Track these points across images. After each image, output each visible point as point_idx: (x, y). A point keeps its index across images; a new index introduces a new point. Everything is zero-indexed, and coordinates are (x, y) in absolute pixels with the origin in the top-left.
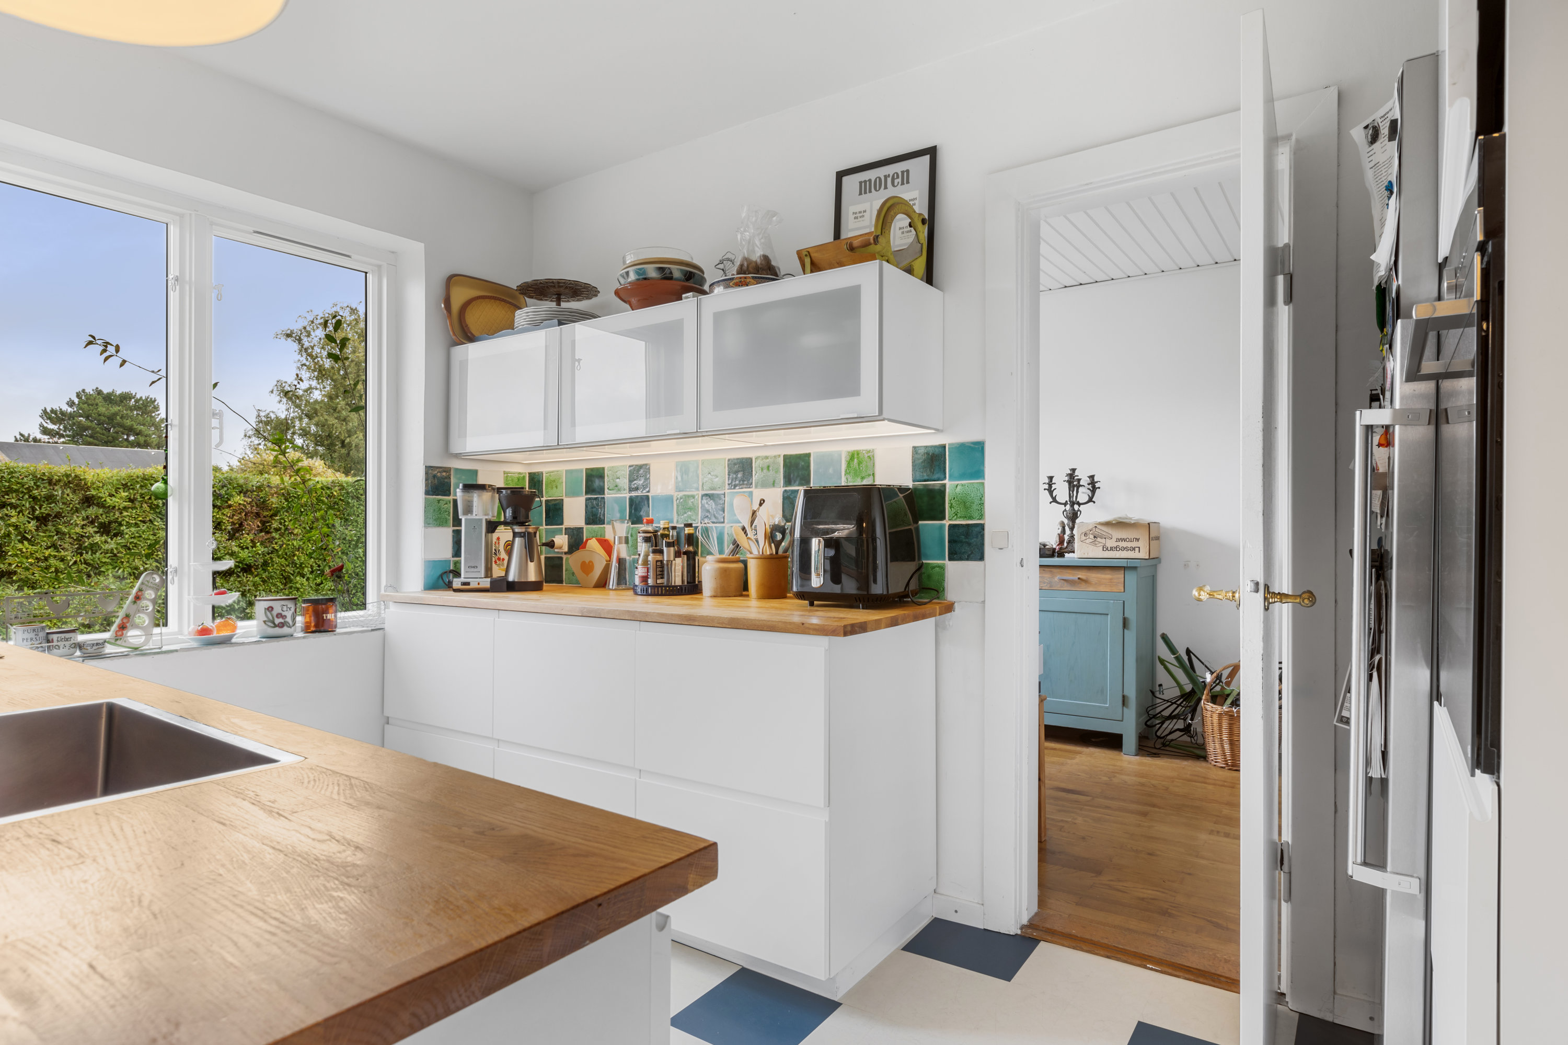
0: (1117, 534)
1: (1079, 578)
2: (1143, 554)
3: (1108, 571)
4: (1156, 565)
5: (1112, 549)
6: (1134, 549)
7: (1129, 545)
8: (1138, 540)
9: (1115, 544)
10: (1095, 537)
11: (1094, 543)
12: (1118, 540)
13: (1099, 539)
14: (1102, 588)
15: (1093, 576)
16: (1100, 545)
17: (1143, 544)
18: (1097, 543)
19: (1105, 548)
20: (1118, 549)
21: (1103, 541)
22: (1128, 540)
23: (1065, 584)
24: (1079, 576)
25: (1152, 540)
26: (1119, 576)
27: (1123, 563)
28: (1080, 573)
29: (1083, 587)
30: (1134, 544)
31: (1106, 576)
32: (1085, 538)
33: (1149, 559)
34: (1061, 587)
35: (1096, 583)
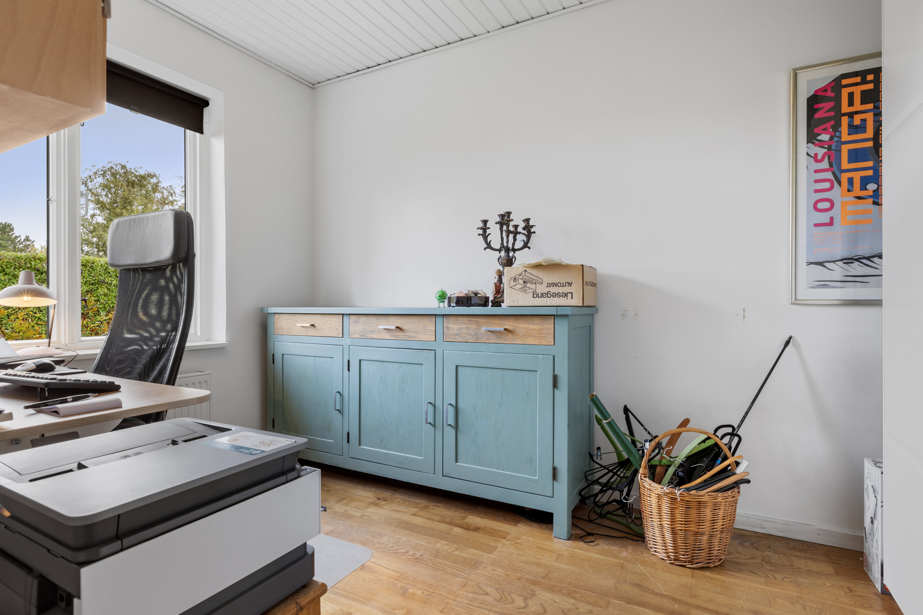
0: (548, 277)
1: (505, 329)
2: (576, 301)
3: (536, 320)
4: (593, 314)
5: (542, 295)
6: (566, 295)
7: (561, 290)
8: (570, 284)
9: (546, 290)
10: (524, 282)
11: (523, 289)
12: (550, 285)
13: (529, 285)
14: (530, 341)
15: (521, 326)
16: (529, 291)
17: (576, 289)
18: (527, 289)
19: (535, 295)
20: (549, 295)
21: (533, 286)
22: (559, 285)
23: (492, 335)
24: (506, 327)
25: (586, 284)
26: (548, 325)
27: (553, 311)
28: (507, 323)
29: (509, 338)
30: (567, 289)
31: (534, 326)
32: (515, 284)
33: (583, 306)
34: (488, 339)
35: (524, 335)
